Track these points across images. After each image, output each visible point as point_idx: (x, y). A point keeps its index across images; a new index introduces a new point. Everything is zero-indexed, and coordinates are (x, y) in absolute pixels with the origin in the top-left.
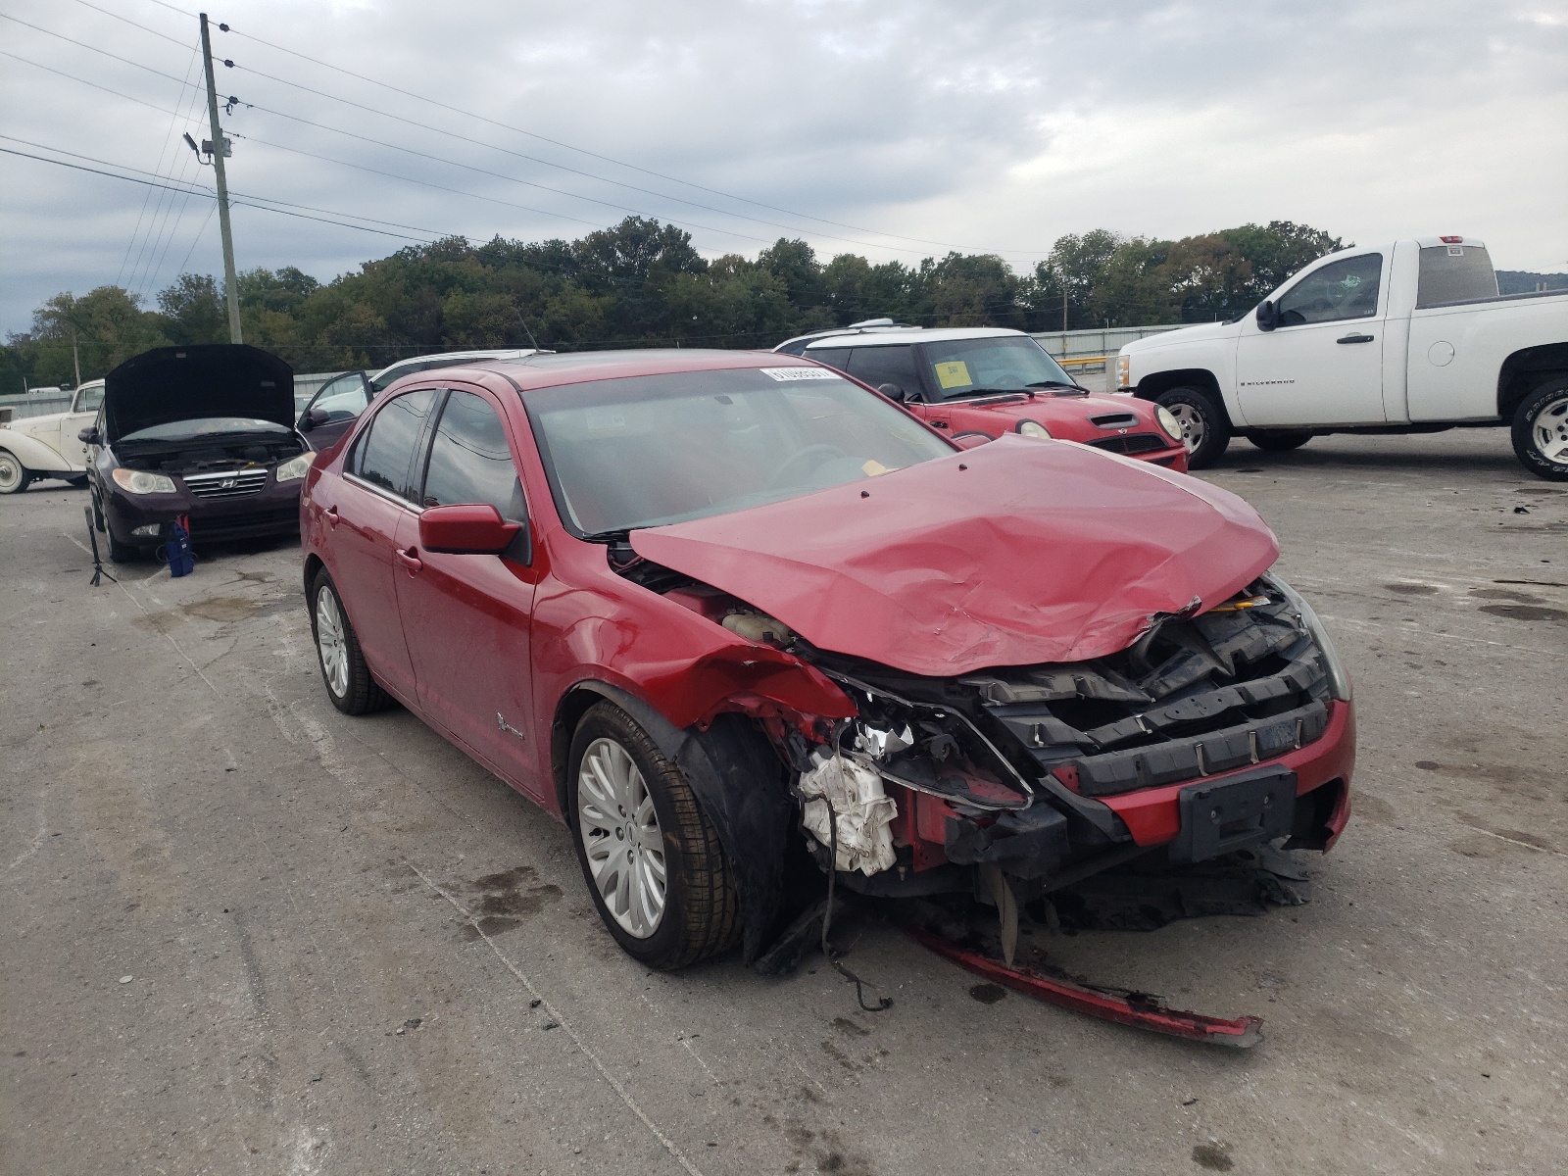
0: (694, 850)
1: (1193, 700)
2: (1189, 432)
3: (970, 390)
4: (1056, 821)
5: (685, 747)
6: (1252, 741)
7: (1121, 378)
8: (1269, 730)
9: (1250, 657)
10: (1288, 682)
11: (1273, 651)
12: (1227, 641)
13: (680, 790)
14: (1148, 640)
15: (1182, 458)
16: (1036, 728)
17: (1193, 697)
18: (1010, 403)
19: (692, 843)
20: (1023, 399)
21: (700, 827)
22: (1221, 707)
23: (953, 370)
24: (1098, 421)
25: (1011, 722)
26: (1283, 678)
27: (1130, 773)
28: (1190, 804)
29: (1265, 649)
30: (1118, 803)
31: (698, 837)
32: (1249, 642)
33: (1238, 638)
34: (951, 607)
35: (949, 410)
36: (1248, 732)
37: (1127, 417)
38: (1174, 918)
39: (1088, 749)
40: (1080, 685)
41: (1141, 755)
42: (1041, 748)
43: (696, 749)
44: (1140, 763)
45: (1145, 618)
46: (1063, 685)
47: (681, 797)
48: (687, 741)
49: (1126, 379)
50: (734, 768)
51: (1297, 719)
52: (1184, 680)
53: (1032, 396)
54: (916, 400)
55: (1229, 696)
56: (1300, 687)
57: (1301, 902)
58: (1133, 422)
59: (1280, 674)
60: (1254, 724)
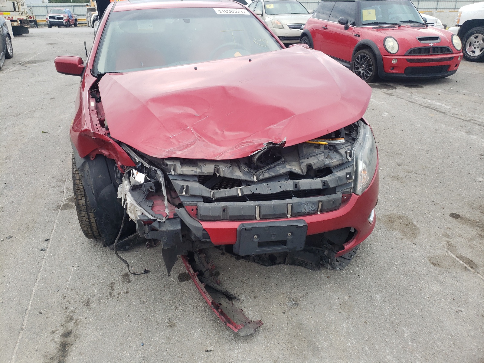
0: (81, 204)
1: (268, 185)
2: (479, 46)
3: (374, 22)
4: (176, 229)
5: (83, 164)
6: (290, 208)
7: (457, 21)
8: (299, 205)
9: (314, 167)
10: (324, 183)
11: (327, 167)
12: (308, 158)
13: (78, 181)
14: (259, 154)
15: (458, 58)
16: (185, 187)
17: (269, 183)
18: (389, 29)
19: (80, 201)
20: (395, 27)
21: (84, 196)
22: (279, 190)
23: (370, 13)
24: (421, 39)
25: (175, 183)
26: (322, 180)
27: (219, 213)
28: (240, 232)
29: (323, 165)
30: (206, 225)
31: (82, 199)
32: (316, 161)
33: (313, 158)
34: (186, 126)
35: (362, 30)
36: (287, 204)
37: (436, 38)
38: (280, 263)
39: (207, 200)
40: (217, 170)
41: (227, 206)
42: (184, 196)
43: (87, 167)
44: (224, 210)
45: (262, 144)
46: (208, 169)
47: (78, 184)
48: (84, 163)
49: (458, 22)
50: (100, 176)
51: (319, 201)
52: (273, 174)
53: (400, 26)
54: (353, 25)
55: (288, 185)
56: (329, 187)
57: (338, 269)
58: (438, 41)
59: (322, 179)
60: (295, 200)
